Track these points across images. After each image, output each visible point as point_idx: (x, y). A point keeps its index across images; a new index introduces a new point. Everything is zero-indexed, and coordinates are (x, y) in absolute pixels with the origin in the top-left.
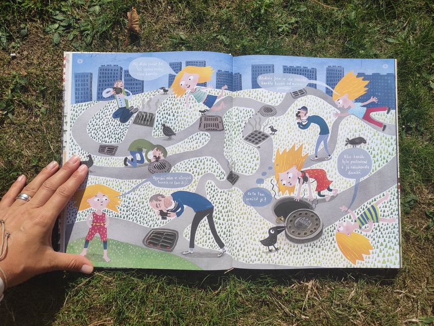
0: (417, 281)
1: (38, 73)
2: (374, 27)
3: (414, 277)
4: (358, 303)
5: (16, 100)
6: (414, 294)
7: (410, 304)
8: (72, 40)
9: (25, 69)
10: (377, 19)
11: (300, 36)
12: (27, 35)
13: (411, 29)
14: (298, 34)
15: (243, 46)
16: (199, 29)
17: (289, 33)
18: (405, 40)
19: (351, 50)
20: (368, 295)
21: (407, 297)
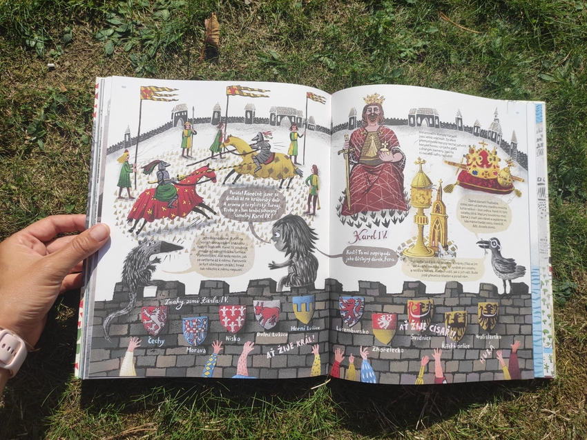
0: (572, 398)
1: (82, 90)
2: (525, 59)
3: (569, 393)
4: (491, 424)
5: (49, 123)
6: (568, 416)
7: (562, 430)
8: (130, 51)
9: (65, 84)
10: (529, 50)
11: (429, 65)
12: (71, 41)
13: (574, 64)
14: (425, 61)
15: (354, 72)
16: (297, 47)
17: (413, 59)
18: (565, 78)
19: (494, 87)
20: (505, 413)
21: (558, 419)
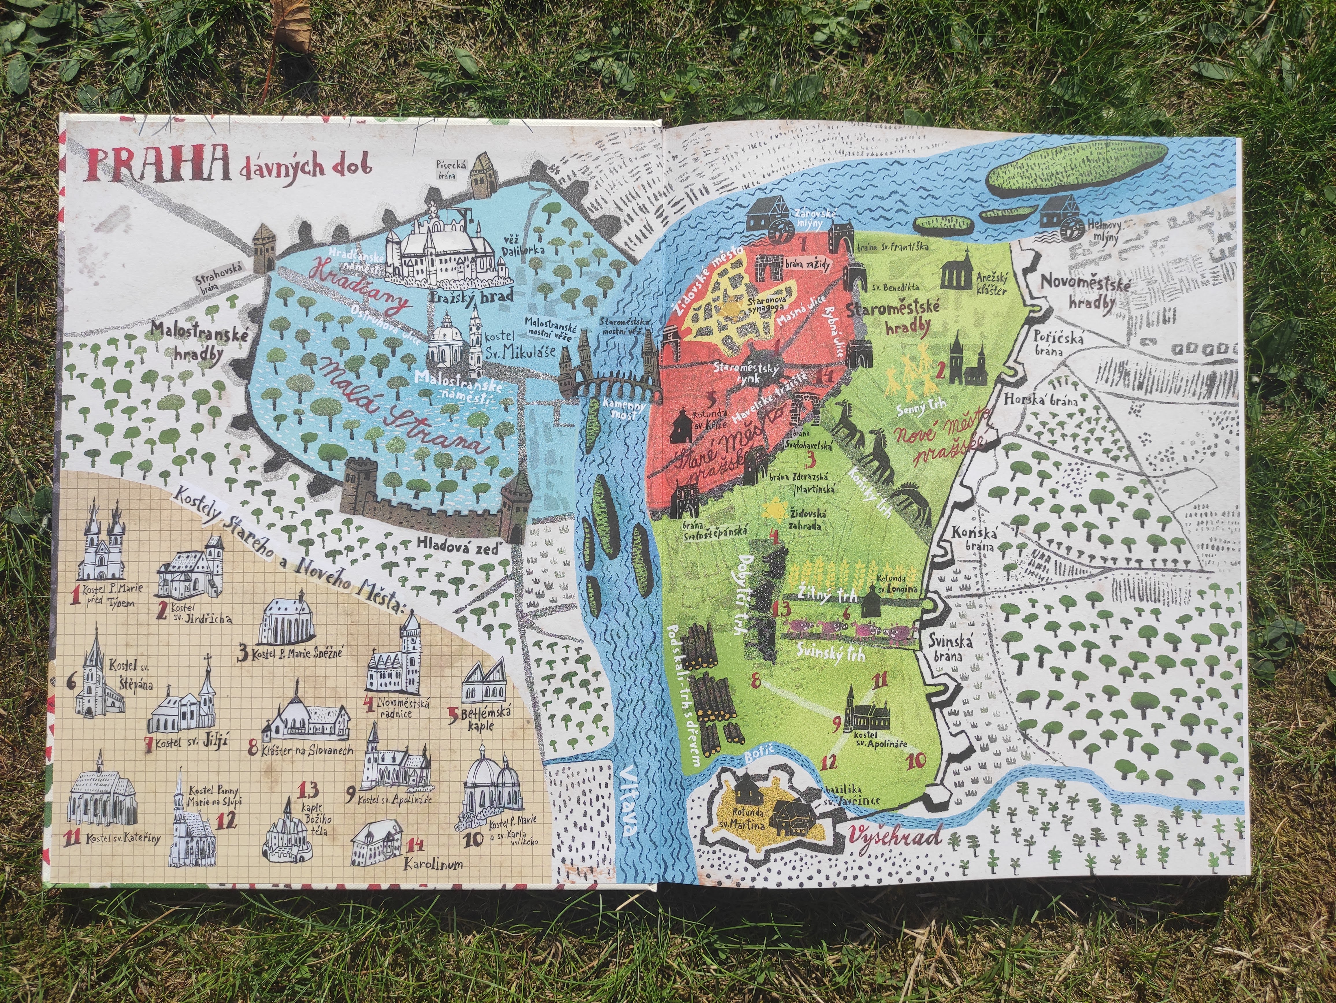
0: (1294, 915)
2: (1156, 24)
3: (1285, 903)
6: (1284, 961)
7: (1269, 996)
8: (76, 79)
11: (892, 59)
13: (1288, 30)
14: (882, 50)
15: (687, 96)
16: (527, 35)
17: (850, 47)
18: (1264, 69)
19: (1072, 108)
20: (1124, 965)
21: (1259, 970)
